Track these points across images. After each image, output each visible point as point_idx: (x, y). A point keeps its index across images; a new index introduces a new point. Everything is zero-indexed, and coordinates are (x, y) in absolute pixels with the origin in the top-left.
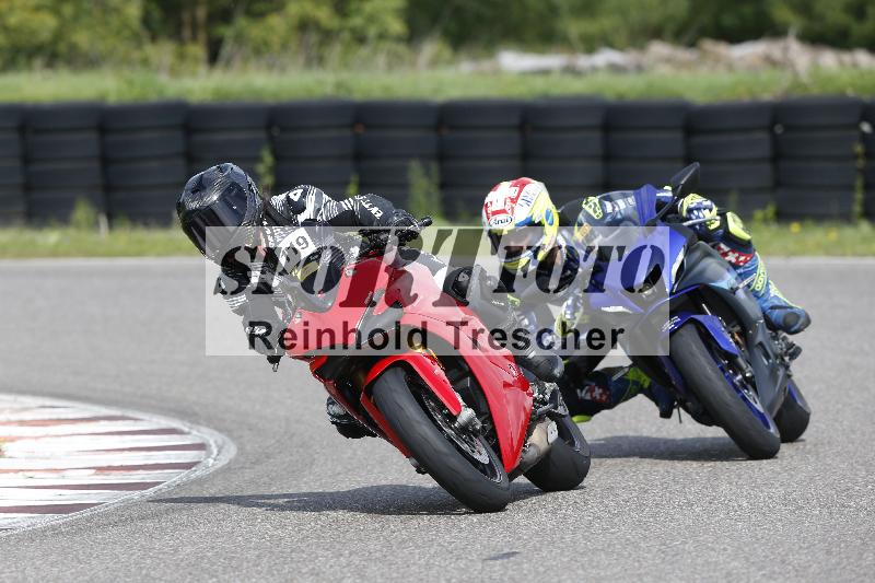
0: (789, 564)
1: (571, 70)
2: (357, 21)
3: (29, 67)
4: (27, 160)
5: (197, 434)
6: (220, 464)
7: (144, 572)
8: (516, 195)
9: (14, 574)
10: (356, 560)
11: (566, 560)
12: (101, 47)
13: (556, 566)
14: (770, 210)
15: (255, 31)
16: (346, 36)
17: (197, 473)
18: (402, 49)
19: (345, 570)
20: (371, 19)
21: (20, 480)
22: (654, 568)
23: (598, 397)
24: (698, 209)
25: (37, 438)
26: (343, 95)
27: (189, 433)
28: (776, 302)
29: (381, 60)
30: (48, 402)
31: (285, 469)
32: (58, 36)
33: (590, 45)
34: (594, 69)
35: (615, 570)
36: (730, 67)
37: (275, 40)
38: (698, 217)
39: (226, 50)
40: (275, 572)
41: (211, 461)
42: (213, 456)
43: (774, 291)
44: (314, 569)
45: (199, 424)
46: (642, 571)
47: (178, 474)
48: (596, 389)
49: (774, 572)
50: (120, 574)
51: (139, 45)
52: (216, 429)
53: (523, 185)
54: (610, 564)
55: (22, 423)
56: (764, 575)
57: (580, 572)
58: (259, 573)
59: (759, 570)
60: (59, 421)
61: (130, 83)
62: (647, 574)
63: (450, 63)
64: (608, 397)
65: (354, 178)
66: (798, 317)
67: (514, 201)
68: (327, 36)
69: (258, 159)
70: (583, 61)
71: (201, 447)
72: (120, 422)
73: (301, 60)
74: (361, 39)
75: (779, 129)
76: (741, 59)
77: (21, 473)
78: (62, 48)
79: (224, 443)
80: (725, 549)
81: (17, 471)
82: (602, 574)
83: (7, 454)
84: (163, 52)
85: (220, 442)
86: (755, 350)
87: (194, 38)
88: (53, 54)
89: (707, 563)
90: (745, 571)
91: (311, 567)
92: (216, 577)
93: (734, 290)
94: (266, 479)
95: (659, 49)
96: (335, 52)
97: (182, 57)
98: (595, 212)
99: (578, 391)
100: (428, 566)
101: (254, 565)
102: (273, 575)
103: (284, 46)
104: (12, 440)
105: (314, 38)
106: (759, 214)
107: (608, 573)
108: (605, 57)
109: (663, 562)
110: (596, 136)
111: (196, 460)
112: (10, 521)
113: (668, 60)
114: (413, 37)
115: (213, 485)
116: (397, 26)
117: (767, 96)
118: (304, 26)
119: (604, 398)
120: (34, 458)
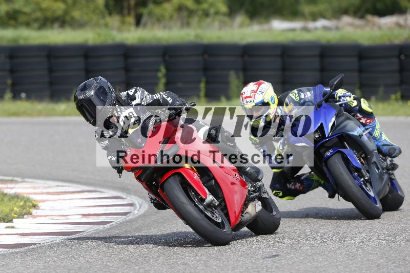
0: (407, 261)
1: (305, 29)
2: (205, 6)
3: (52, 27)
4: (51, 70)
5: (130, 199)
6: (140, 213)
7: (105, 263)
8: (256, 89)
9: (45, 264)
10: (204, 258)
11: (302, 258)
12: (86, 18)
13: (298, 261)
14: (399, 95)
15: (157, 10)
16: (200, 13)
17: (130, 217)
18: (226, 19)
19: (199, 263)
20: (212, 5)
21: (47, 220)
22: (343, 262)
23: (298, 188)
24: (344, 96)
25: (55, 200)
26: (199, 41)
27: (126, 199)
28: (385, 143)
29: (216, 24)
30: (60, 184)
31: (170, 216)
32: (66, 12)
33: (314, 17)
34: (316, 29)
35: (325, 263)
36: (380, 28)
37: (167, 15)
38: (344, 100)
39: (144, 19)
40: (166, 264)
41: (136, 212)
42: (137, 209)
43: (384, 137)
44: (184, 262)
45: (130, 194)
46: (338, 264)
47: (121, 218)
48: (297, 183)
49: (400, 264)
50: (94, 264)
51: (103, 17)
52: (139, 196)
53: (260, 84)
54: (322, 260)
55: (48, 193)
56: (395, 266)
57: (309, 264)
58: (158, 264)
59: (393, 263)
60: (65, 193)
61: (99, 35)
62: (340, 265)
63: (249, 25)
64: (303, 188)
65: (203, 79)
66: (395, 149)
67: (255, 92)
68: (191, 13)
69: (158, 70)
70: (311, 25)
71: (131, 205)
72: (94, 193)
73: (179, 24)
74: (206, 14)
75: (403, 57)
76: (385, 24)
77: (47, 217)
78: (68, 18)
79: (142, 203)
80: (377, 254)
81: (45, 216)
82: (319, 265)
83: (41, 208)
84: (114, 20)
85: (140, 202)
86: (372, 165)
87: (129, 14)
88: (62, 21)
89: (368, 260)
90: (386, 264)
91: (182, 261)
92: (138, 266)
93: (360, 136)
94: (162, 220)
95: (347, 19)
96: (195, 20)
97: (123, 22)
98: (296, 98)
99: (288, 185)
100: (237, 261)
101: (156, 260)
102: (165, 265)
103: (171, 18)
104: (43, 201)
105: (185, 14)
106: (393, 97)
107: (322, 265)
108: (321, 23)
109: (347, 260)
110: (317, 60)
111: (129, 211)
112: (42, 239)
113: (351, 25)
114: (232, 13)
115: (137, 222)
116: (223, 8)
117: (397, 42)
118: (180, 8)
119: (301, 188)
120: (54, 210)
